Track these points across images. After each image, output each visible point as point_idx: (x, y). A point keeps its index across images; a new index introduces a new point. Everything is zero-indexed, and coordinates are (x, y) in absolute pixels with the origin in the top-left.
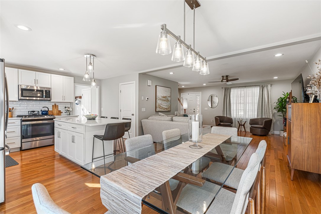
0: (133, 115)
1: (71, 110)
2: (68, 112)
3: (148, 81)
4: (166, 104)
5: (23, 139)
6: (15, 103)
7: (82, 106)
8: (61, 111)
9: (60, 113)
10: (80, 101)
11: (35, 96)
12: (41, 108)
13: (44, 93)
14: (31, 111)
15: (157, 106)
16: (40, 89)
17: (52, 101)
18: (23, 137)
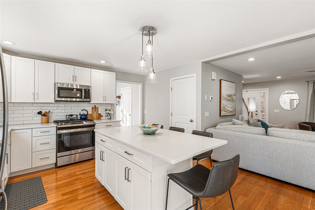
0: (192, 121)
1: (112, 112)
2: (109, 115)
3: (213, 73)
4: (231, 106)
5: (58, 153)
6: (51, 105)
7: (121, 107)
8: (102, 115)
9: (100, 117)
10: (119, 102)
11: (74, 96)
12: (80, 111)
13: (83, 92)
14: (69, 115)
15: (222, 108)
16: (79, 87)
17: (91, 102)
18: (59, 150)
